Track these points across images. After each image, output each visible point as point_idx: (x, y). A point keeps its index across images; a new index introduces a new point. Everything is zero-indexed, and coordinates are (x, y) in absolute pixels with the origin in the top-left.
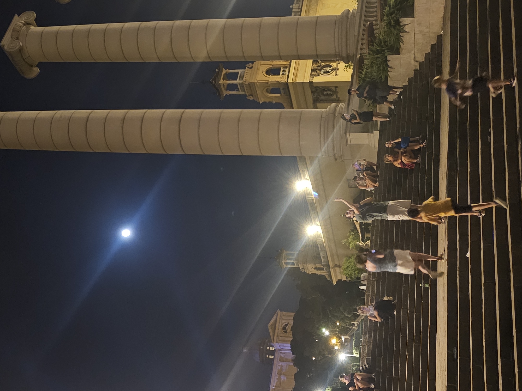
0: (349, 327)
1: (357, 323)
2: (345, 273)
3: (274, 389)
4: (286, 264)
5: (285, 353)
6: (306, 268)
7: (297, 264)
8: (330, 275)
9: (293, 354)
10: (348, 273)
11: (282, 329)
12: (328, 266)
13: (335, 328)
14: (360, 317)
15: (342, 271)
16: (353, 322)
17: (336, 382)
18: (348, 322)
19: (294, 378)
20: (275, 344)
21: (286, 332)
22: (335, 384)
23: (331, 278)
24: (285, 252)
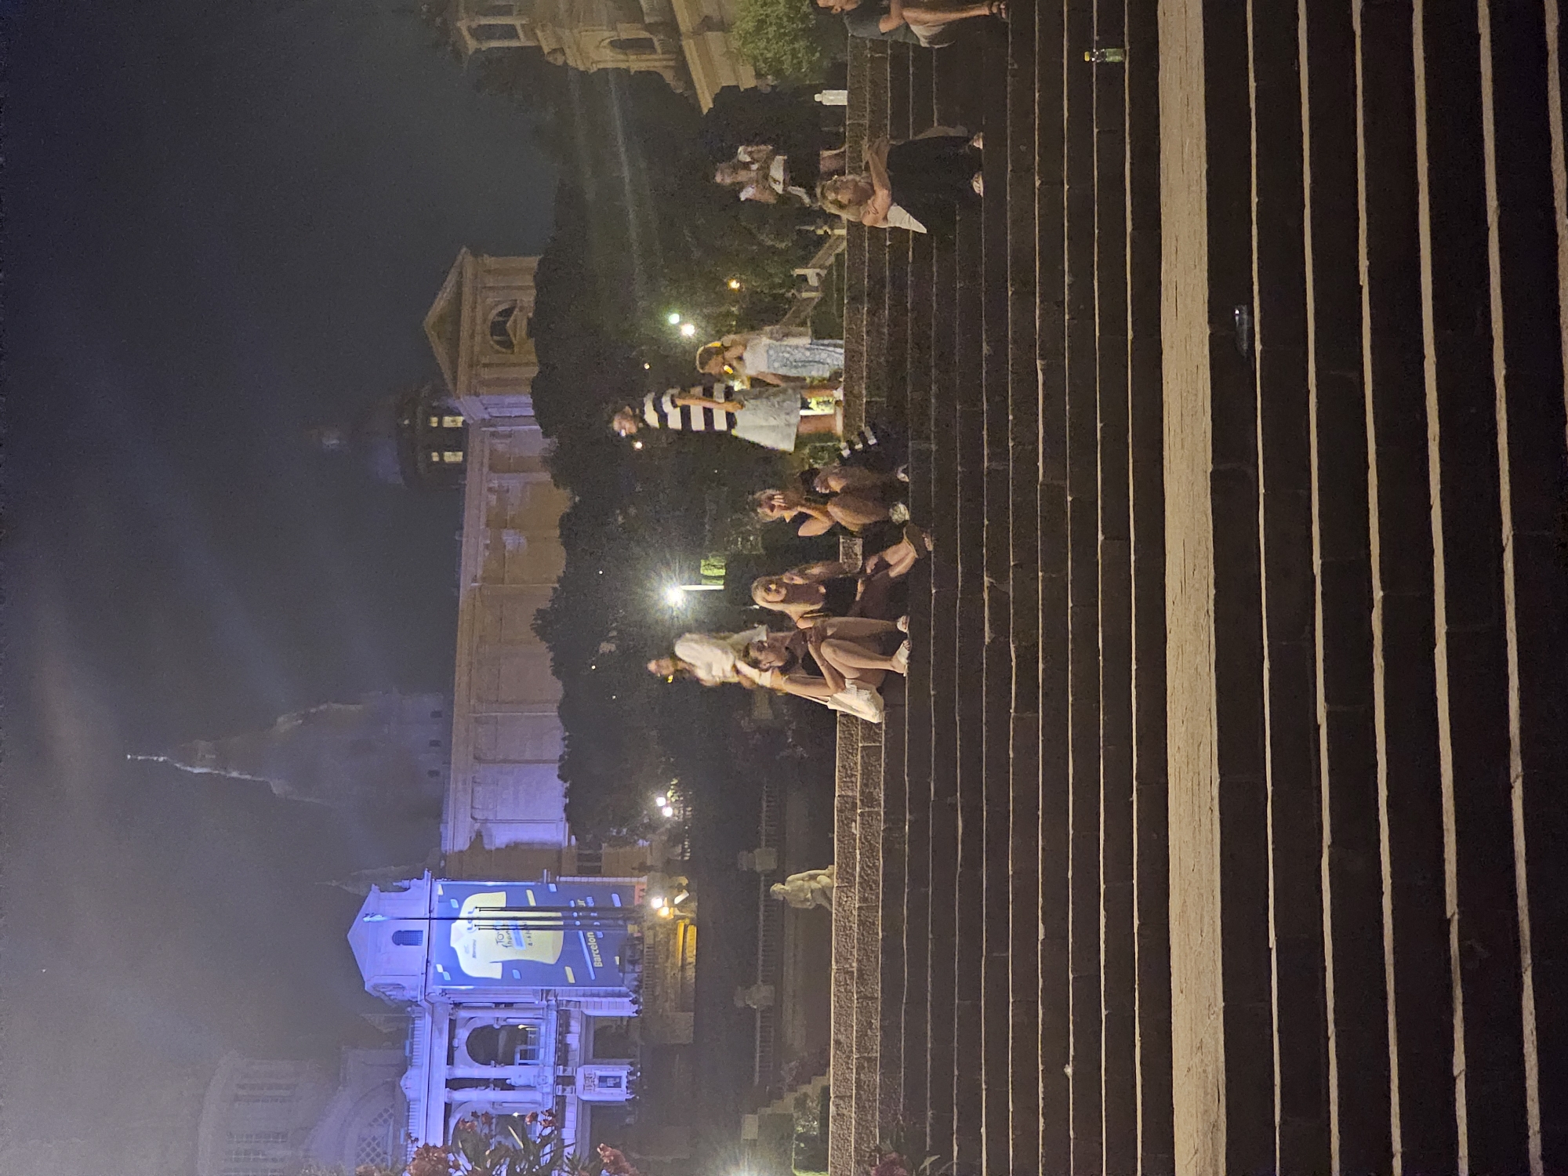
0: (782, 291)
1: (818, 270)
2: (749, 56)
3: (477, 590)
4: (478, 34)
5: (510, 435)
6: (574, 45)
7: (530, 30)
8: (683, 71)
9: (546, 435)
10: (766, 52)
11: (488, 332)
12: (670, 26)
13: (723, 305)
14: (831, 246)
15: (736, 44)
16: (798, 271)
17: (743, 529)
18: (776, 274)
19: (560, 537)
20: (462, 399)
21: (508, 345)
22: (739, 539)
23: (690, 84)
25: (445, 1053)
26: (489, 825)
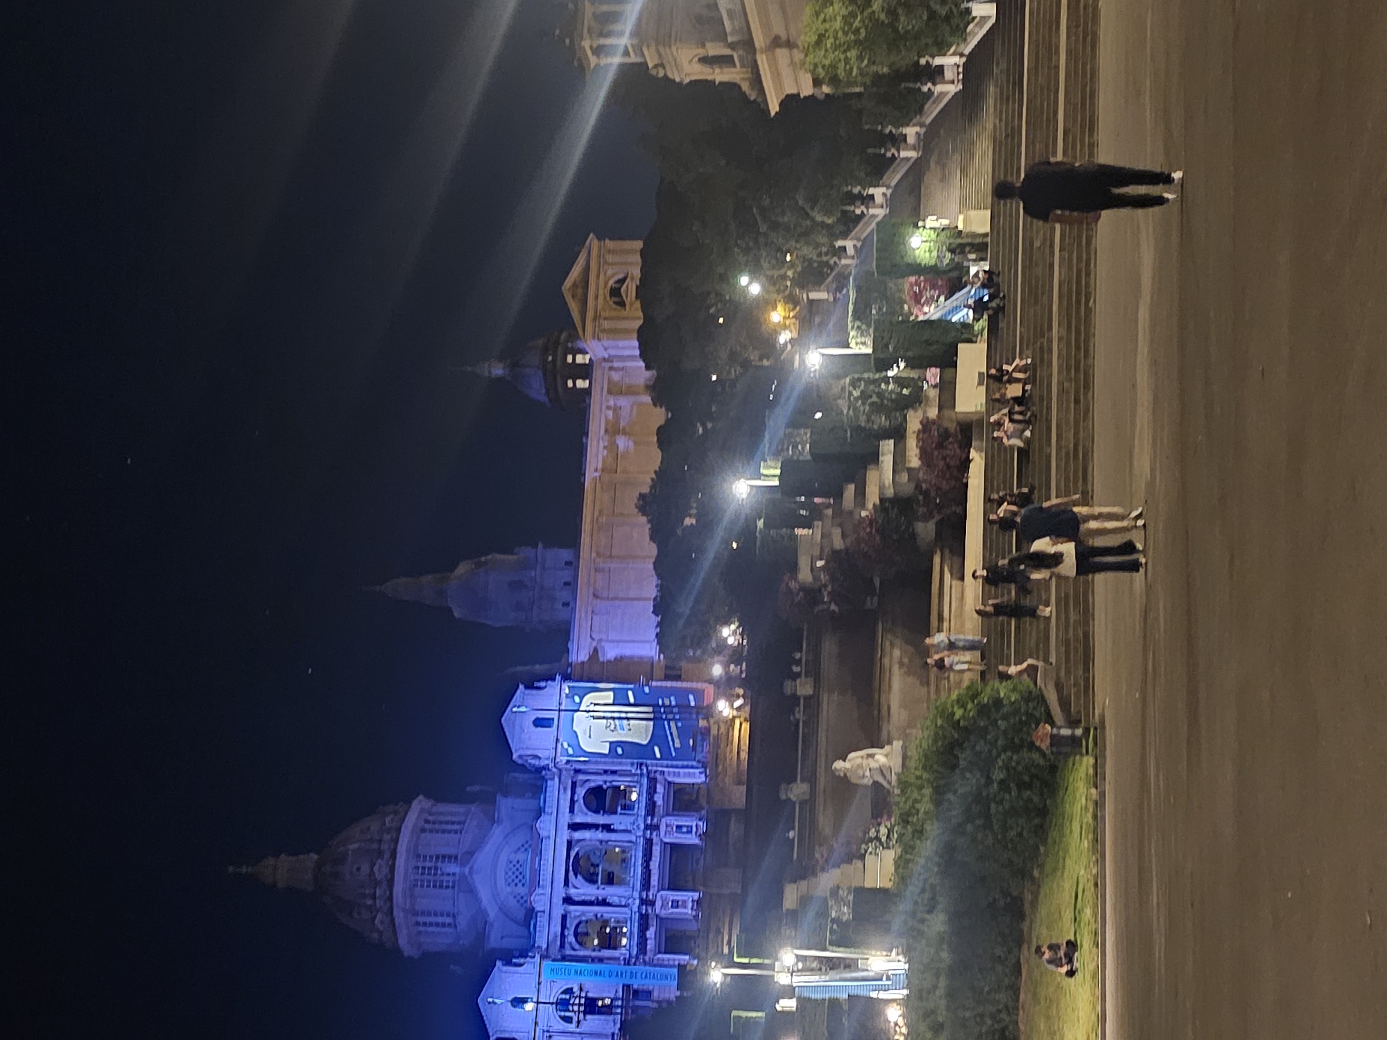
0: (825, 259)
1: (855, 242)
3: (599, 477)
4: (598, 51)
5: (623, 369)
6: (671, 60)
7: (639, 49)
8: (757, 81)
9: (648, 369)
11: (608, 295)
12: (748, 44)
14: (866, 223)
15: (798, 58)
16: (839, 243)
17: (793, 440)
18: (823, 245)
19: (657, 442)
20: (588, 342)
21: (622, 305)
22: (790, 448)
23: (762, 91)
24: (589, 10)
25: (568, 804)
26: (603, 644)
